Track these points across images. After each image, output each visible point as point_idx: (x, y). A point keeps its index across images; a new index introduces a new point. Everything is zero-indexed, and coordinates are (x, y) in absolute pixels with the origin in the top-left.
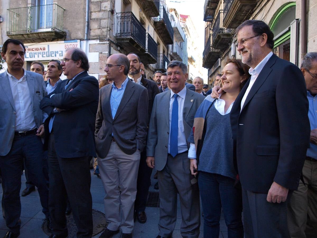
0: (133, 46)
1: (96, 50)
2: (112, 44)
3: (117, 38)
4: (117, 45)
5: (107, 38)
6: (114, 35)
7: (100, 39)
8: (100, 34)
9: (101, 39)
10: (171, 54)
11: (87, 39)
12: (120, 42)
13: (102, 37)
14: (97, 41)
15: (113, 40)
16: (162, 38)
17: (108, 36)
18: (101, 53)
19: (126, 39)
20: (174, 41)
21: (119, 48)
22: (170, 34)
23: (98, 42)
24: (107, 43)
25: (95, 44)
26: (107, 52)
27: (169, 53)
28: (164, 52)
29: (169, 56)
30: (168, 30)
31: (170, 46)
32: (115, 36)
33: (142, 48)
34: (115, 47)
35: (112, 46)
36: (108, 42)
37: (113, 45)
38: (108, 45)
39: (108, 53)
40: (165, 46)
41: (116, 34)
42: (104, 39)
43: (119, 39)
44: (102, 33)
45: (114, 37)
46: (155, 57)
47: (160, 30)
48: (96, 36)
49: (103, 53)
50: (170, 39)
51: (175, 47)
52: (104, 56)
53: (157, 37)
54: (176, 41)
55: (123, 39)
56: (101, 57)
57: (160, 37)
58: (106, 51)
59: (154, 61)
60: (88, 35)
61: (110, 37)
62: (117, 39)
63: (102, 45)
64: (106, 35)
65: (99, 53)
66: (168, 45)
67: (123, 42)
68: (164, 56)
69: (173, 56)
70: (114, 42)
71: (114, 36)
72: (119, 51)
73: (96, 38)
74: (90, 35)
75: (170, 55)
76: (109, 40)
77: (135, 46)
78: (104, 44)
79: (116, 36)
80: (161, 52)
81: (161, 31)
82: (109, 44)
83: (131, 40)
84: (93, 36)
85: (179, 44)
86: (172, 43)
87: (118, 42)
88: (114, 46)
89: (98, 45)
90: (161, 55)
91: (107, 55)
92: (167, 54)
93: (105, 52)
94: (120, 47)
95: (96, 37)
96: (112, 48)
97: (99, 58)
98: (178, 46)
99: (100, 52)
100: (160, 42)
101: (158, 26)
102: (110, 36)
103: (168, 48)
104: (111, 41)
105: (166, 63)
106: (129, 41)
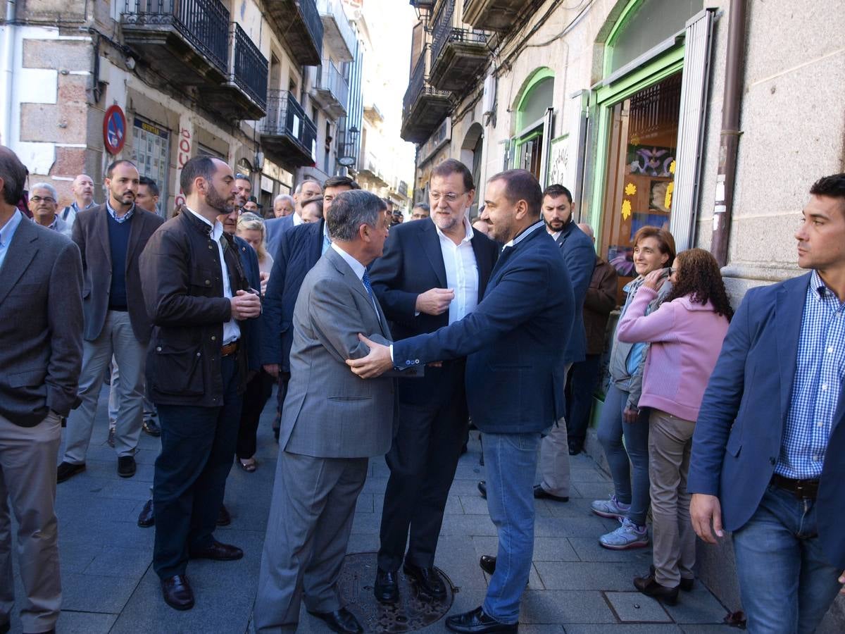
0: (183, 60)
1: (49, 64)
2: (103, 47)
3: (125, 26)
4: (126, 52)
5: (85, 25)
6: (112, 15)
7: (62, 24)
8: (62, 9)
9: (65, 26)
10: (315, 93)
11: (15, 19)
12: (135, 41)
13: (67, 20)
14: (50, 30)
15: (109, 35)
16: (288, 45)
17: (90, 18)
18: (66, 74)
19: (154, 34)
20: (325, 56)
21: (132, 63)
22: (312, 34)
23: (54, 34)
24: (84, 41)
25: (45, 41)
26: (86, 73)
27: (308, 90)
28: (292, 86)
29: (307, 99)
30: (306, 22)
31: (313, 70)
32: (118, 18)
33: (213, 69)
34: (115, 56)
35: (106, 54)
36: (90, 39)
37: (108, 51)
38: (89, 47)
39: (88, 77)
40: (296, 67)
41: (122, 15)
42: (74, 25)
43: (134, 33)
44: (68, 6)
45: (112, 24)
46: (258, 101)
47: (279, 17)
48: (49, 12)
49: (71, 72)
50: (312, 48)
51: (325, 76)
52: (76, 83)
53: (271, 40)
54: (330, 59)
55: (146, 34)
56: (66, 87)
57: (279, 40)
58: (85, 69)
59: (256, 114)
60: (20, 9)
61: (97, 21)
62: (126, 33)
63: (67, 47)
64: (82, 12)
65: (58, 73)
66: (306, 67)
67: (145, 42)
68: (291, 99)
69: (319, 99)
70: (115, 41)
71: (115, 22)
72: (134, 71)
73: (46, 19)
74: (25, 6)
75: (310, 96)
76: (91, 31)
77: (187, 60)
78: (75, 43)
79: (122, 23)
80: (284, 85)
81: (286, 23)
82: (92, 43)
83: (172, 38)
84: (38, 14)
85: (338, 66)
86: (317, 61)
87: (128, 44)
88: (114, 53)
89: (55, 44)
90: (283, 95)
91: (85, 81)
92: (303, 93)
93: (81, 70)
94: (135, 60)
95: (49, 17)
96: (104, 62)
97: (58, 89)
98: (335, 72)
99: (60, 70)
100: (281, 55)
101: (276, 7)
102: (99, 17)
103: (304, 76)
104: (102, 36)
105: (296, 120)
106: (164, 43)
